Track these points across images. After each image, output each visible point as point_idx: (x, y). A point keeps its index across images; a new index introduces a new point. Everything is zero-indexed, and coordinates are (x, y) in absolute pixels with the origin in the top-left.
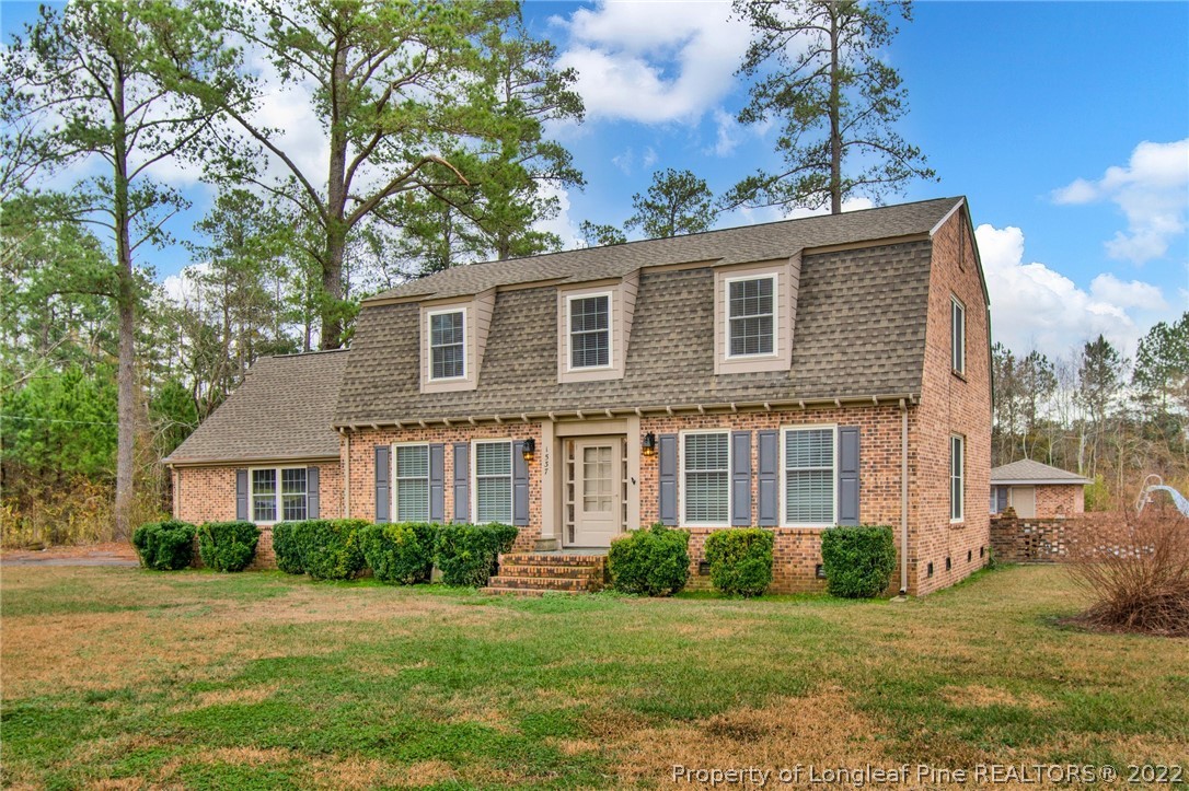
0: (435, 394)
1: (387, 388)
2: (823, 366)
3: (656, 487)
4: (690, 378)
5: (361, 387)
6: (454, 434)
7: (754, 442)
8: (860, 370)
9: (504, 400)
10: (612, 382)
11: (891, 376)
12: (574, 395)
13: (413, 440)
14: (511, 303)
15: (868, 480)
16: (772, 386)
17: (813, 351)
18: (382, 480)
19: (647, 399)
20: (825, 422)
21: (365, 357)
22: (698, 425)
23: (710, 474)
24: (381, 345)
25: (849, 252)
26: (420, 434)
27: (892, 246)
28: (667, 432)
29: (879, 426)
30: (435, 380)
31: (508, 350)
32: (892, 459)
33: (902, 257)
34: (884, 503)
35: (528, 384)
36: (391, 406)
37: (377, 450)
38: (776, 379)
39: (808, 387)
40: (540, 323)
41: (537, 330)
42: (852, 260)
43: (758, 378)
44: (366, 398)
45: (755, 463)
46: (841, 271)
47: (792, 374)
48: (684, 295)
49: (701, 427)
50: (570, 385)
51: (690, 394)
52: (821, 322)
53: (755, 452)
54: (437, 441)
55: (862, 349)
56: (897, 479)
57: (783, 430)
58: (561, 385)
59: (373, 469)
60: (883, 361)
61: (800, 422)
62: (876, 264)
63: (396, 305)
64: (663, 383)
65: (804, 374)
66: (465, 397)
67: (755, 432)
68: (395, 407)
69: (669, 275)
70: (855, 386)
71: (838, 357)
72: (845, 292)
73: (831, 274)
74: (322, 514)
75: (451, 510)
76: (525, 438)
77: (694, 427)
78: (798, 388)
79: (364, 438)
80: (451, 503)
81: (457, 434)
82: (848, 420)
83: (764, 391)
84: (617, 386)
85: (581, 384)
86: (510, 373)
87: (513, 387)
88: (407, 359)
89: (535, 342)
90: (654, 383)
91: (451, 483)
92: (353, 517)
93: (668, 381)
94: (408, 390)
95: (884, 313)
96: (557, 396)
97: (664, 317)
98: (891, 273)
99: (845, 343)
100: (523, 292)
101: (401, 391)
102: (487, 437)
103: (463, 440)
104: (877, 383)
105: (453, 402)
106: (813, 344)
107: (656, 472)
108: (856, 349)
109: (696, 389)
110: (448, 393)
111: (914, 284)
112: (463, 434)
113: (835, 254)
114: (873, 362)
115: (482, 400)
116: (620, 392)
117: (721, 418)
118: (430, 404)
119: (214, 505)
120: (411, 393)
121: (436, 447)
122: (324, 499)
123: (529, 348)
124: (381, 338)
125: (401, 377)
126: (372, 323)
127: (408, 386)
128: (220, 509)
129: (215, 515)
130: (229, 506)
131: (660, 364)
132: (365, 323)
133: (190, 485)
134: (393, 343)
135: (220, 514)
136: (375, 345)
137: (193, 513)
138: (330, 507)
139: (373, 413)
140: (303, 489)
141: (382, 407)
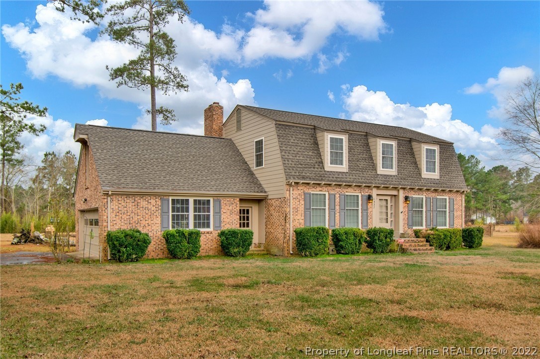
0: (331, 172)
1: (307, 166)
2: (445, 179)
3: (407, 215)
5: (293, 163)
6: (339, 190)
7: (432, 201)
8: (454, 181)
9: (360, 178)
10: (394, 176)
11: (460, 184)
12: (383, 179)
13: (322, 191)
15: (455, 214)
16: (437, 184)
18: (307, 208)
19: (406, 183)
20: (446, 196)
23: (418, 211)
24: (293, 144)
26: (325, 188)
27: (446, 145)
28: (411, 196)
29: (457, 198)
30: (331, 165)
31: (352, 157)
32: (460, 208)
34: (458, 221)
35: (366, 173)
36: (312, 175)
37: (305, 194)
38: (437, 181)
39: (445, 185)
43: (433, 180)
44: (299, 169)
45: (432, 207)
47: (440, 180)
48: (402, 148)
50: (381, 175)
51: (418, 184)
53: (432, 204)
54: (332, 192)
56: (461, 214)
57: (437, 197)
58: (378, 175)
59: (303, 203)
60: (457, 180)
61: (441, 195)
62: (444, 150)
65: (442, 181)
66: (344, 174)
67: (432, 198)
68: (315, 175)
70: (455, 186)
71: (448, 177)
72: (441, 157)
75: (339, 222)
76: (367, 194)
78: (443, 185)
79: (299, 188)
80: (338, 219)
81: (340, 190)
82: (451, 196)
83: (435, 185)
84: (396, 177)
85: (385, 175)
90: (406, 179)
91: (339, 211)
92: (293, 225)
93: (410, 178)
94: (317, 168)
95: (452, 165)
96: (378, 179)
97: (399, 155)
98: (449, 153)
99: (447, 173)
101: (314, 168)
102: (352, 192)
103: (343, 193)
104: (458, 186)
105: (340, 176)
106: (441, 171)
107: (407, 209)
108: (451, 175)
110: (337, 172)
111: (455, 158)
112: (343, 190)
115: (350, 177)
116: (398, 180)
117: (423, 192)
118: (330, 176)
119: (142, 219)
120: (319, 170)
121: (332, 194)
122: (225, 217)
123: (360, 158)
124: (292, 141)
125: (311, 161)
126: (284, 132)
127: (317, 166)
128: (147, 222)
129: (142, 225)
130: (155, 220)
131: (405, 171)
132: (281, 132)
133: (120, 206)
134: (300, 144)
135: (147, 225)
136: (291, 144)
137: (123, 224)
138: (228, 220)
139: (305, 177)
140: (209, 211)
141: (308, 174)
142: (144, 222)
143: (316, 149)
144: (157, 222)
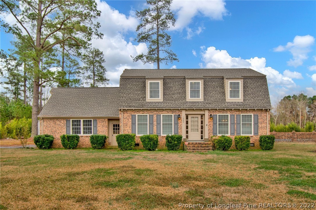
0: (151, 102)
1: (134, 100)
2: (250, 101)
3: (212, 126)
4: (220, 102)
5: (125, 99)
6: (156, 112)
7: (235, 117)
8: (258, 103)
9: (172, 105)
10: (201, 102)
11: (265, 104)
12: (191, 104)
13: (144, 113)
14: (168, 81)
15: (260, 125)
16: (240, 105)
17: (247, 98)
18: (133, 124)
19: (210, 106)
20: (251, 113)
21: (125, 91)
22: (222, 113)
23: (224, 124)
24: (129, 88)
25: (250, 78)
26: (146, 112)
27: (259, 78)
28: (215, 114)
29: (262, 115)
30: (150, 98)
31: (170, 93)
32: (265, 121)
33: (261, 80)
34: (263, 130)
35: (178, 101)
36: (137, 104)
37: (132, 116)
38: (240, 104)
39: (248, 106)
40: (177, 87)
41: (177, 88)
42: (251, 80)
43: (236, 103)
44: (128, 102)
45: (235, 121)
46: (249, 82)
47: (244, 103)
48: (214, 84)
49: (223, 113)
50: (190, 102)
51: (221, 106)
52: (247, 92)
53: (235, 119)
54: (151, 114)
55: (257, 99)
56: (266, 125)
57: (241, 114)
58: (187, 102)
59: (131, 121)
60: (262, 101)
61: (245, 113)
62: (256, 81)
63: (132, 78)
64: (214, 103)
65: (246, 103)
66: (160, 103)
67: (235, 115)
68: (138, 105)
69: (209, 79)
70: (258, 106)
71: (253, 100)
72: (251, 86)
73: (247, 82)
74: (98, 132)
75: (156, 131)
76: (178, 114)
77: (221, 113)
78: (246, 106)
79: (128, 112)
82: (255, 113)
83: (238, 106)
84: (202, 103)
85: (193, 102)
86: (172, 98)
87: (174, 101)
88: (139, 93)
89: (177, 91)
90: (212, 103)
91: (156, 125)
92: (124, 133)
93: (215, 103)
94: (141, 101)
95: (260, 91)
96: (187, 104)
97: (210, 88)
98: (259, 83)
99: (254, 97)
100: (170, 79)
101: (139, 101)
102: (166, 113)
103: (159, 114)
104: (262, 106)
105: (157, 104)
106: (247, 97)
107: (212, 123)
108: (256, 98)
109: (222, 105)
110: (155, 102)
111: (265, 86)
112: (159, 112)
113: (247, 78)
114: (260, 101)
115: (165, 104)
116: (203, 104)
117: (228, 111)
118: (150, 105)
119: (57, 130)
120: (143, 101)
121: (151, 115)
122: (99, 129)
123: (176, 92)
124: (129, 87)
125: (138, 97)
126: (125, 82)
127: (141, 100)
128: (60, 131)
129: (57, 133)
130: (63, 130)
131: (212, 98)
132: (123, 82)
133: (47, 124)
134: (133, 88)
135: (59, 133)
136: (127, 88)
137: (48, 132)
138: (101, 130)
139: (131, 106)
140: (91, 126)
141: (134, 104)
142: (58, 131)
143: (144, 89)
144: (64, 131)
